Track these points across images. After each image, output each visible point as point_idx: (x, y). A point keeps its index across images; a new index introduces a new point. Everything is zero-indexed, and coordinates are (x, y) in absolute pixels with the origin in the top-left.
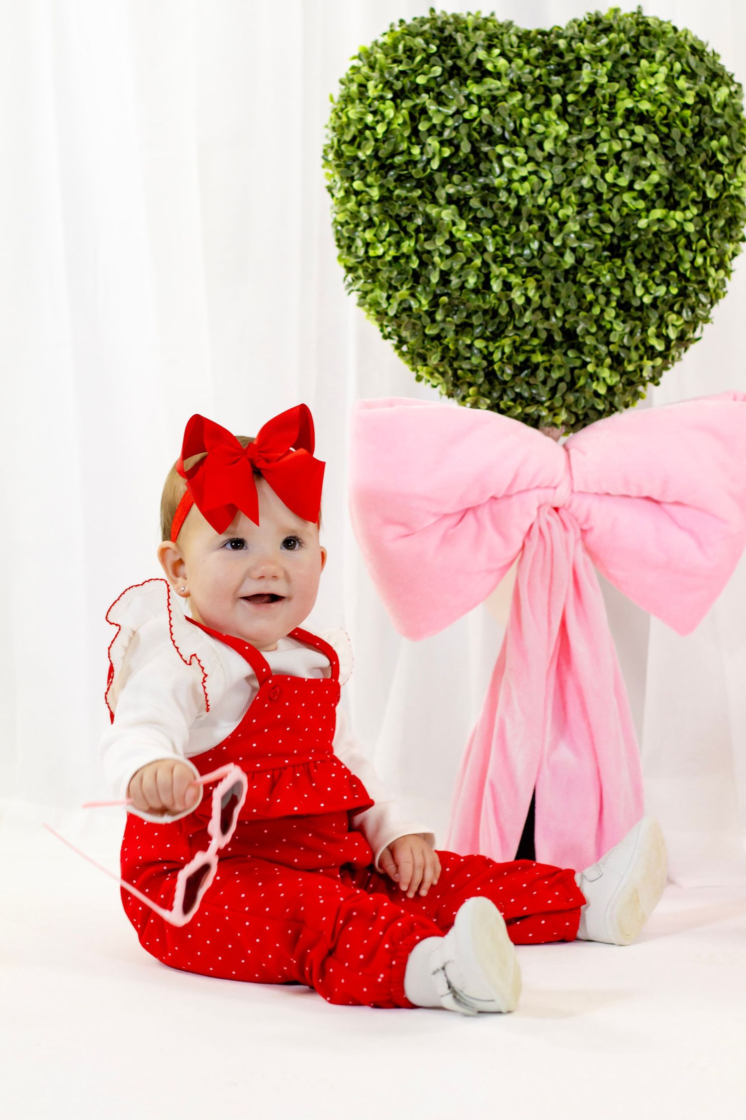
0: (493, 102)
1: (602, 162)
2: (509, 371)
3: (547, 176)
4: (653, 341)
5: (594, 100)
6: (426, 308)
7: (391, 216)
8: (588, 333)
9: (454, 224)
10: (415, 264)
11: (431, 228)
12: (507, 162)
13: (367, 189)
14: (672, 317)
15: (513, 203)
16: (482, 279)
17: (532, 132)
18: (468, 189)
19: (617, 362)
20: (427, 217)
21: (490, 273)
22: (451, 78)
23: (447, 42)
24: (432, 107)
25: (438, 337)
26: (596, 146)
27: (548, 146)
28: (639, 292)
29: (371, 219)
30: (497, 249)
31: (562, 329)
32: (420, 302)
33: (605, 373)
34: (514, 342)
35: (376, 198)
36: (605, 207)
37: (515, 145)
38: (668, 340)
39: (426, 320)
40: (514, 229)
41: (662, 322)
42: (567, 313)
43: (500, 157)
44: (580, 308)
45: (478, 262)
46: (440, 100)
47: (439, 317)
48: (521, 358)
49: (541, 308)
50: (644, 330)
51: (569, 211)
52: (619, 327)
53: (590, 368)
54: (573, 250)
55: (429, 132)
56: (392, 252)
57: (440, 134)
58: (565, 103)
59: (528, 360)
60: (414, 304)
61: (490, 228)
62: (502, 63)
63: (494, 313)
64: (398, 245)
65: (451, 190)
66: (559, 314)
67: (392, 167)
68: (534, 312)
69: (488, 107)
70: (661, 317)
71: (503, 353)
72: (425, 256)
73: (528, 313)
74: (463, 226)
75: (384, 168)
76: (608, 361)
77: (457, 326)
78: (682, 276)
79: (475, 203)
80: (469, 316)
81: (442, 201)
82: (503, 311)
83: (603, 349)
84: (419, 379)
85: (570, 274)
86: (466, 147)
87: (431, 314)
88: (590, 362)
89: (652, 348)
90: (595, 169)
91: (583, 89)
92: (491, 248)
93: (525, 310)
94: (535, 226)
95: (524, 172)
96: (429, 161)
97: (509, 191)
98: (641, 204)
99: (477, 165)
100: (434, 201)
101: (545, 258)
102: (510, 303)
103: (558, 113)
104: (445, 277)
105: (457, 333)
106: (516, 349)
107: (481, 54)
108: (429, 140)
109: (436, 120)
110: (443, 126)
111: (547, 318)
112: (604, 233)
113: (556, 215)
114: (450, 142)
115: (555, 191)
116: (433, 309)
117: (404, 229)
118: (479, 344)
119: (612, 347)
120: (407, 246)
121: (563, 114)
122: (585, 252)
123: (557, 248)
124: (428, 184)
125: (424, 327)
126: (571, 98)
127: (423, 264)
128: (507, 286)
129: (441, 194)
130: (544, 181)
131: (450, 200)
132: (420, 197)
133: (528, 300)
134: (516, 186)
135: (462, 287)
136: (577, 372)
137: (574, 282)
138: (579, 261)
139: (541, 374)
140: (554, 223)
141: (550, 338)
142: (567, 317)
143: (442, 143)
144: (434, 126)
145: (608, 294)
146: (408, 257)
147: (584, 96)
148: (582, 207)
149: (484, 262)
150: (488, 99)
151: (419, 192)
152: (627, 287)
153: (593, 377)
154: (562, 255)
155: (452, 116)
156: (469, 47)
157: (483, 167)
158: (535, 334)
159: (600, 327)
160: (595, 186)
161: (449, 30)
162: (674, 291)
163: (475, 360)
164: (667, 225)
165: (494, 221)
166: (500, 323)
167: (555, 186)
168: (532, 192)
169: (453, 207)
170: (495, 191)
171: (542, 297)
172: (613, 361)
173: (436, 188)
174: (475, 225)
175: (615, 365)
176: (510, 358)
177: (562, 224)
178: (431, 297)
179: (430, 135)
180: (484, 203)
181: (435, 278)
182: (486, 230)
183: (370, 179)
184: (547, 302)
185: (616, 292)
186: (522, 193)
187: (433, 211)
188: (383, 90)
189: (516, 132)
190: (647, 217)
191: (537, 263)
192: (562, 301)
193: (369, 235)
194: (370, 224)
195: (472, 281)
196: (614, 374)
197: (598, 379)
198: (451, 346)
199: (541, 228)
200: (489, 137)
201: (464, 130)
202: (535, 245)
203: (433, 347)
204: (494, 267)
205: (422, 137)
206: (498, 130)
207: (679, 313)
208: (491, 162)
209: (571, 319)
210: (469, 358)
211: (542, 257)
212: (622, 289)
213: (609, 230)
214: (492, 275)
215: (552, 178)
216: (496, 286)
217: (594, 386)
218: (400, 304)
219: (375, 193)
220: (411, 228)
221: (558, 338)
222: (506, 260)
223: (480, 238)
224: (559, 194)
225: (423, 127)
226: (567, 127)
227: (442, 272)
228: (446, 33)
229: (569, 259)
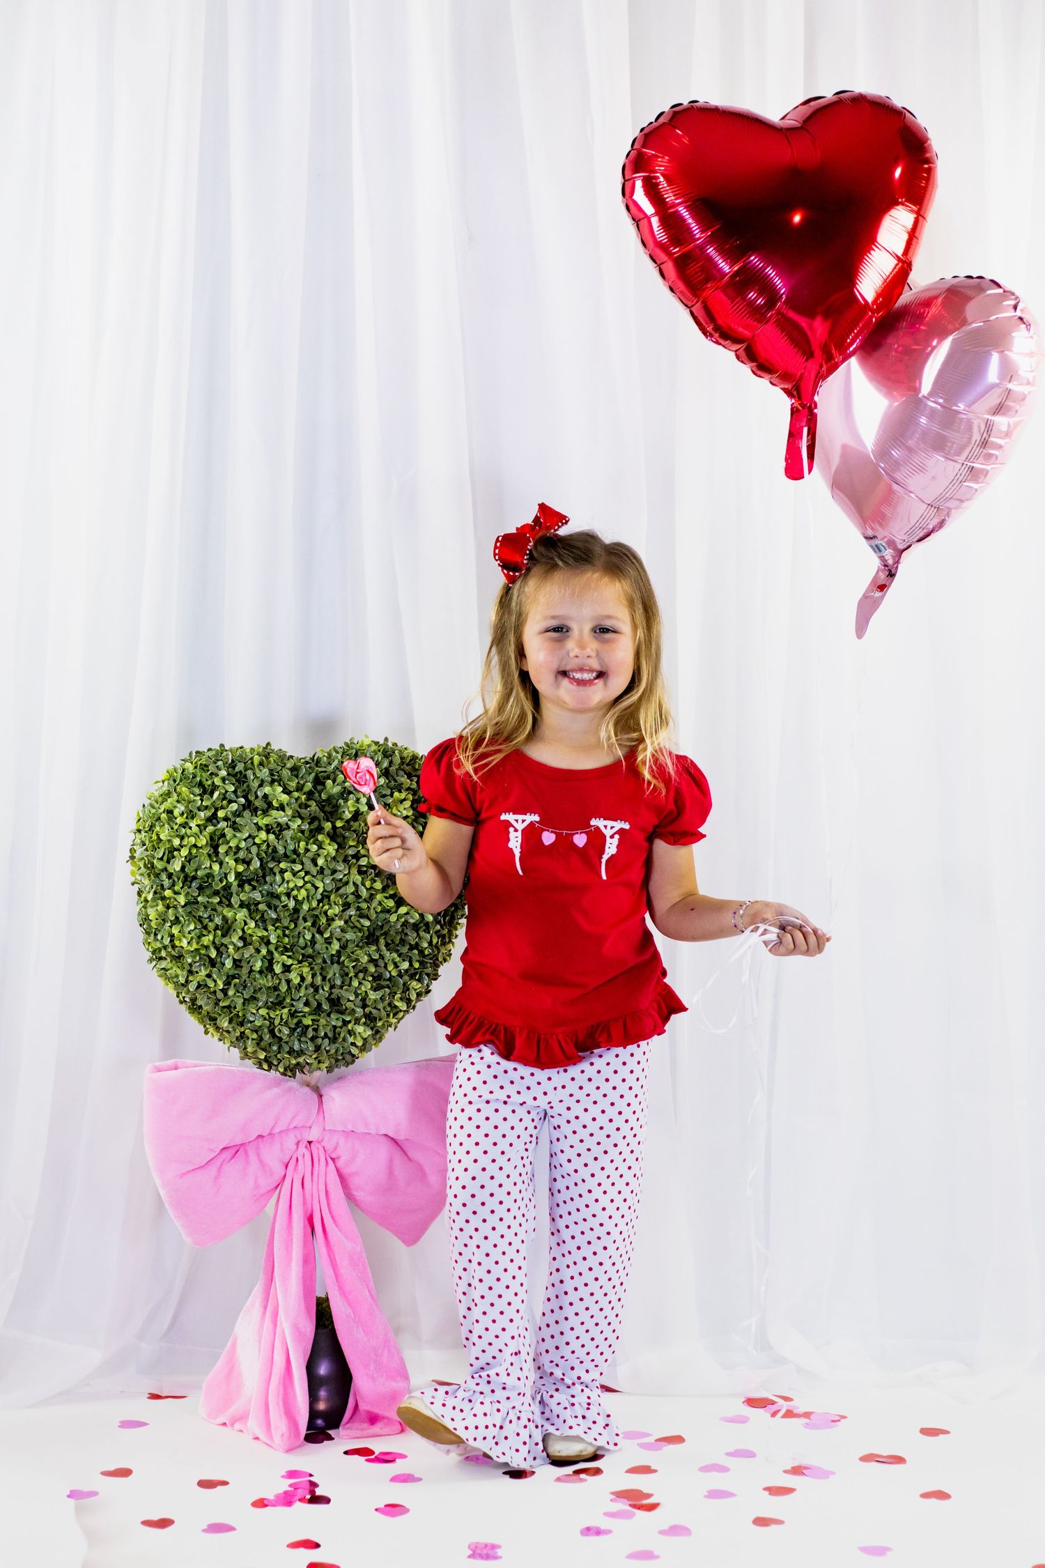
0: (278, 830)
1: (360, 872)
2: (286, 1031)
3: (320, 885)
4: (397, 1003)
5: (357, 824)
6: (221, 987)
7: (195, 917)
8: (349, 1000)
9: (246, 923)
10: (213, 954)
11: (227, 928)
12: (288, 875)
13: (175, 896)
14: (414, 984)
15: (292, 904)
16: (267, 964)
17: (307, 850)
18: (257, 896)
19: (370, 1019)
20: (225, 919)
21: (273, 959)
22: (244, 810)
23: (240, 779)
24: (229, 832)
25: (229, 1007)
26: (358, 859)
27: (321, 862)
28: (391, 967)
29: (177, 918)
30: (278, 941)
31: (329, 999)
32: (215, 981)
33: (360, 1029)
34: (290, 1010)
35: (183, 903)
36: (364, 905)
37: (294, 862)
38: (409, 1001)
39: (220, 995)
40: (292, 926)
41: (406, 988)
42: (332, 987)
43: (282, 872)
44: (343, 982)
45: (264, 952)
46: (235, 827)
47: (231, 993)
48: (295, 1021)
49: (312, 985)
50: (393, 994)
51: (337, 910)
52: (373, 996)
53: (350, 1027)
54: (339, 940)
55: (227, 853)
56: (195, 946)
57: (235, 853)
58: (334, 827)
59: (300, 1022)
60: (211, 984)
61: (273, 925)
62: (284, 798)
63: (276, 988)
64: (199, 937)
65: (243, 897)
66: (326, 988)
67: (194, 878)
68: (306, 989)
69: (274, 833)
70: (404, 984)
71: (282, 1019)
72: (222, 949)
73: (303, 989)
74: (252, 924)
75: (188, 880)
76: (363, 1020)
77: (245, 999)
78: (421, 952)
79: (262, 907)
80: (255, 991)
81: (236, 906)
82: (284, 987)
83: (359, 1011)
84: (206, 1032)
85: (336, 959)
86: (256, 864)
87: (224, 991)
88: (350, 1022)
89: (396, 1007)
90: (358, 879)
91: (348, 815)
92: (273, 940)
93: (300, 985)
94: (309, 924)
95: (300, 883)
96: (226, 875)
97: (288, 895)
98: (391, 903)
99: (264, 876)
100: (230, 905)
101: (317, 946)
102: (288, 982)
103: (328, 834)
104: (237, 964)
105: (244, 1004)
106: (292, 1015)
107: (267, 790)
108: (227, 859)
109: (232, 844)
110: (238, 848)
111: (316, 990)
112: (363, 926)
113: (326, 913)
114: (244, 861)
115: (325, 897)
116: (226, 987)
117: (205, 927)
118: (263, 1012)
119: (367, 1010)
120: (206, 940)
121: (333, 836)
122: (347, 941)
123: (326, 939)
124: (226, 893)
125: (220, 1001)
126: (339, 824)
127: (219, 953)
128: (287, 969)
129: (235, 900)
130: (317, 888)
131: (242, 905)
132: (219, 903)
133: (303, 979)
134: (295, 893)
135: (251, 971)
136: (338, 1030)
137: (338, 962)
138: (343, 947)
139: (310, 1033)
140: (324, 920)
141: (319, 1005)
142: (333, 991)
143: (236, 860)
144: (230, 847)
145: (365, 970)
146: (207, 947)
147: (348, 821)
148: (347, 906)
149: (270, 952)
150: (275, 826)
151: (217, 900)
152: (381, 963)
153: (351, 1033)
154: (330, 943)
155: (245, 840)
156: (256, 784)
157: (268, 879)
158: (307, 1004)
159: (357, 995)
160: (357, 891)
161: (240, 767)
162: (417, 965)
163: (258, 1023)
164: (412, 918)
165: (278, 920)
166: (278, 995)
167: (324, 891)
168: (308, 897)
169: (244, 909)
170: (278, 897)
171: (314, 976)
172: (366, 1019)
173: (231, 897)
174: (262, 922)
175: (368, 1022)
176: (286, 1023)
177: (330, 920)
178: (224, 978)
179: (227, 855)
180: (269, 907)
181: (229, 964)
182: (270, 928)
183: (177, 888)
184: (319, 980)
185: (372, 969)
186: (300, 898)
187: (229, 914)
188: (187, 818)
189: (295, 851)
190: (396, 912)
191: (310, 951)
192: (328, 977)
193: (175, 930)
194: (176, 921)
195: (258, 965)
196: (367, 1028)
197: (355, 1034)
198: (240, 1014)
199: (313, 925)
200: (274, 855)
201: (254, 850)
202: (308, 937)
203: (224, 1013)
204: (276, 955)
205: (221, 856)
206: (281, 850)
207: (419, 980)
208: (275, 874)
209: (335, 991)
210: (254, 1021)
211: (314, 946)
212: (376, 966)
213: (367, 923)
214: (274, 961)
215: (324, 887)
216: (278, 969)
217: (351, 1040)
218: (198, 982)
219: (182, 900)
220: (211, 926)
221: (326, 1006)
222: (286, 949)
223: (265, 934)
224: (328, 897)
225: (222, 849)
226: (336, 847)
227: (234, 959)
228: (237, 769)
229: (336, 946)
